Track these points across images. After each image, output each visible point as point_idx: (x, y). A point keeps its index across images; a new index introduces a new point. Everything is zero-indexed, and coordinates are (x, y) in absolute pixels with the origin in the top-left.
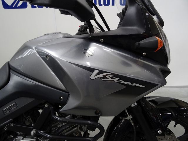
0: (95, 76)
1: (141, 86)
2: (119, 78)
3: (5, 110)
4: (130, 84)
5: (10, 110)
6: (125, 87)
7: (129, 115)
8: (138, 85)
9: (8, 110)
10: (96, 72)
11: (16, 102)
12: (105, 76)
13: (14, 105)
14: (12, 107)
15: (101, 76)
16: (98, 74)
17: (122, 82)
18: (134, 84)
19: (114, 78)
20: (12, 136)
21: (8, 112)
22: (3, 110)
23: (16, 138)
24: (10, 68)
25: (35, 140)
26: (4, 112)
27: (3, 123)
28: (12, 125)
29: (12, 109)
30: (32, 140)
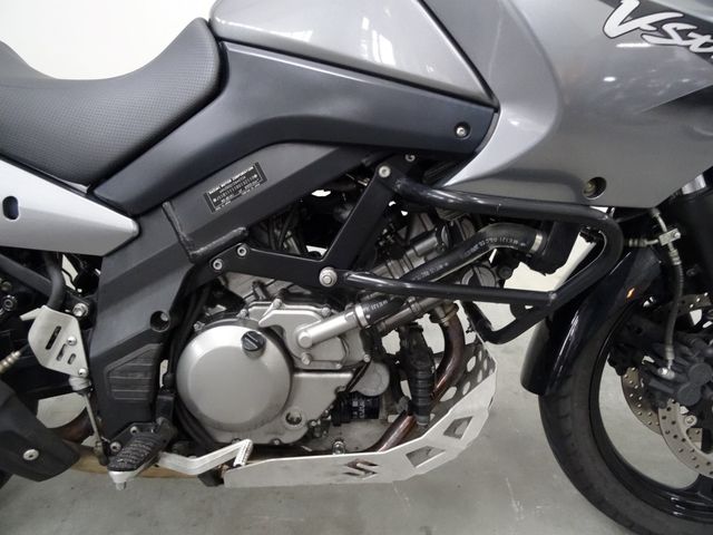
0: (622, 23)
2: (707, 38)
3: (216, 195)
5: (236, 191)
7: (669, 230)
9: (228, 195)
11: (257, 164)
12: (658, 25)
13: (249, 175)
14: (242, 184)
15: (645, 22)
16: (634, 16)
19: (691, 35)
20: (224, 309)
21: (227, 201)
22: (205, 195)
23: (247, 309)
24: (219, 39)
25: (325, 310)
26: (209, 203)
27: (210, 245)
28: (243, 251)
29: (243, 188)
30: (315, 312)
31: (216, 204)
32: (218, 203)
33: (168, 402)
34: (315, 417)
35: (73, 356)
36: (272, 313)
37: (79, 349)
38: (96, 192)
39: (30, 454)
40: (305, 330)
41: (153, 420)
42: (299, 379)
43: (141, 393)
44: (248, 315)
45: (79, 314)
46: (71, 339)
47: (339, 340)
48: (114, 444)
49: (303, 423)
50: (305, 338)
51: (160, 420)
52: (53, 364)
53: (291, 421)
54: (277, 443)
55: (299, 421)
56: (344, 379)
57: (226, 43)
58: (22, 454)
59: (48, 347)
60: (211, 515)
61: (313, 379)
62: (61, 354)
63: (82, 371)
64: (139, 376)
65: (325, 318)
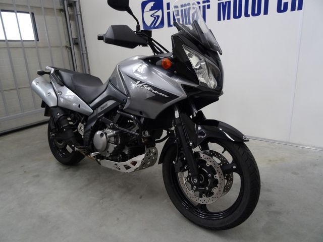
0: (137, 85)
1: (166, 96)
2: (151, 88)
4: (158, 93)
6: (154, 95)
8: (163, 95)
10: (138, 82)
12: (143, 85)
15: (141, 85)
16: (139, 83)
17: (153, 91)
18: (161, 94)
19: (148, 87)
35: (82, 132)
42: (110, 144)
45: (84, 125)
59: (80, 129)
63: (83, 135)
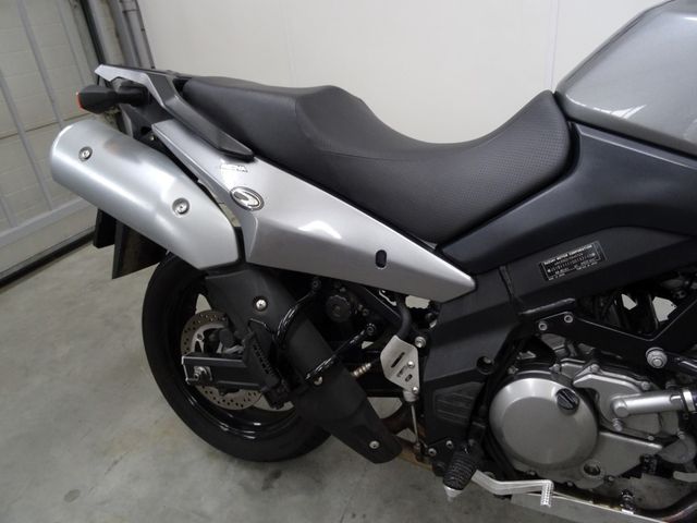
3: (551, 266)
5: (571, 266)
9: (563, 268)
13: (587, 252)
14: (578, 260)
21: (561, 273)
22: (540, 265)
23: (560, 363)
24: (568, 118)
25: (644, 384)
26: (543, 271)
27: (538, 309)
28: (569, 319)
29: (579, 264)
30: (633, 383)
31: (550, 274)
32: (552, 274)
33: (481, 429)
34: (614, 475)
35: (411, 376)
36: (588, 376)
37: (415, 373)
38: (444, 250)
39: (374, 444)
40: (622, 400)
41: (466, 440)
42: (604, 437)
43: (462, 418)
44: (561, 369)
45: (420, 345)
46: (411, 363)
47: (656, 415)
48: (431, 450)
49: (601, 476)
50: (621, 408)
51: (471, 442)
52: (394, 379)
53: (587, 470)
54: (570, 484)
55: (596, 472)
56: (651, 449)
57: (578, 126)
58: (369, 443)
59: (393, 366)
60: (479, 508)
61: (619, 441)
62: (401, 372)
63: (415, 389)
64: (462, 405)
65: (645, 393)
